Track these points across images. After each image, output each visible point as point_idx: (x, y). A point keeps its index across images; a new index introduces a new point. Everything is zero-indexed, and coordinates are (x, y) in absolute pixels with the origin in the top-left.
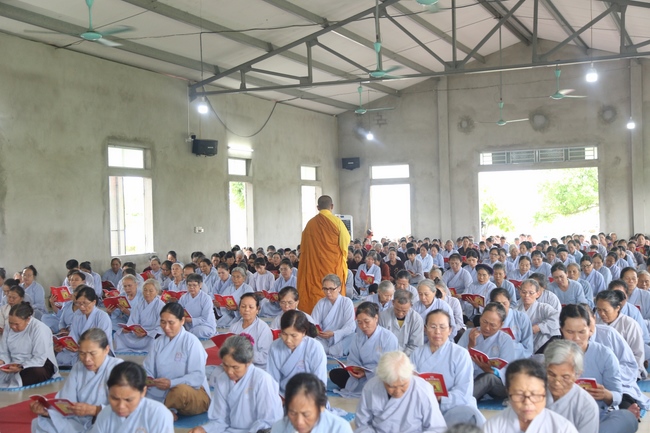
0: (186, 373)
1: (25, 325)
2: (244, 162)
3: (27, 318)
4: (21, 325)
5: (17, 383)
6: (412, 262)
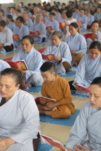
0: (80, 49)
1: (3, 29)
3: (4, 27)
4: (2, 29)
5: (3, 51)
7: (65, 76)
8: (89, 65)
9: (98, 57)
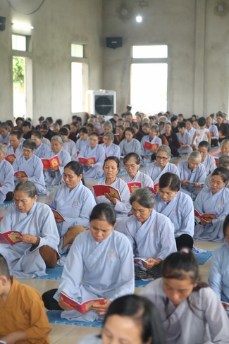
2: (24, 38)
6: (182, 134)
7: (45, 276)
8: (90, 254)
9: (108, 237)
